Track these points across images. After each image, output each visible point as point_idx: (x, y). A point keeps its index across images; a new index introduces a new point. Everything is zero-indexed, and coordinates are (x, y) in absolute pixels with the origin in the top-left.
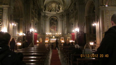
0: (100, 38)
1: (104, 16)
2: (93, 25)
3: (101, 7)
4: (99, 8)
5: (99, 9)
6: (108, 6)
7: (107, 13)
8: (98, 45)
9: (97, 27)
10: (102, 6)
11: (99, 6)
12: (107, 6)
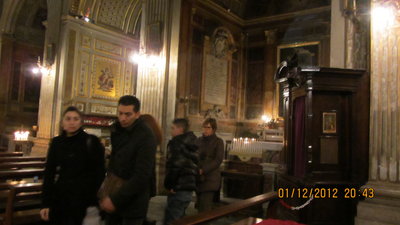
0: (53, 117)
1: (74, 49)
2: (35, 71)
3: (69, 17)
4: (63, 18)
5: (62, 24)
6: (92, 21)
7: (86, 42)
8: (43, 141)
9: (48, 79)
10: (74, 16)
11: (61, 14)
12: (87, 20)
